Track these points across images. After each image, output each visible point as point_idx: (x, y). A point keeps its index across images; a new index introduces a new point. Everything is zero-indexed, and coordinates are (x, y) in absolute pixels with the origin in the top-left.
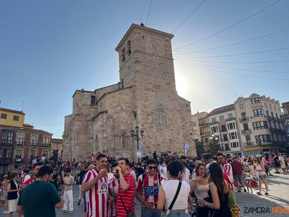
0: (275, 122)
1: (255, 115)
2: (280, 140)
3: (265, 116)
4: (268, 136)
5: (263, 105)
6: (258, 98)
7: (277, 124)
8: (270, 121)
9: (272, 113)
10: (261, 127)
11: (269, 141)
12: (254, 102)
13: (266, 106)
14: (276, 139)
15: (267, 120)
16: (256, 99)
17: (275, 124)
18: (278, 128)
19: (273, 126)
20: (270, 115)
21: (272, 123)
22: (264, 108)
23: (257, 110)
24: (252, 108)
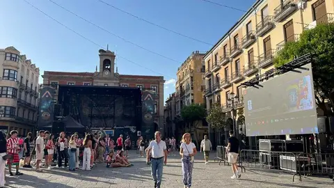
0: (27, 93)
1: (3, 77)
2: (26, 117)
3: (18, 82)
4: (12, 108)
5: (20, 66)
6: (17, 55)
7: (28, 96)
8: (21, 90)
9: (27, 81)
10: (7, 95)
11: (11, 115)
12: (8, 58)
13: (23, 70)
14: (20, 115)
15: (18, 88)
16: (14, 56)
17: (26, 95)
18: (28, 101)
19: (23, 98)
20: (24, 83)
21: (23, 93)
22: (19, 71)
23: (9, 70)
24: (4, 65)
